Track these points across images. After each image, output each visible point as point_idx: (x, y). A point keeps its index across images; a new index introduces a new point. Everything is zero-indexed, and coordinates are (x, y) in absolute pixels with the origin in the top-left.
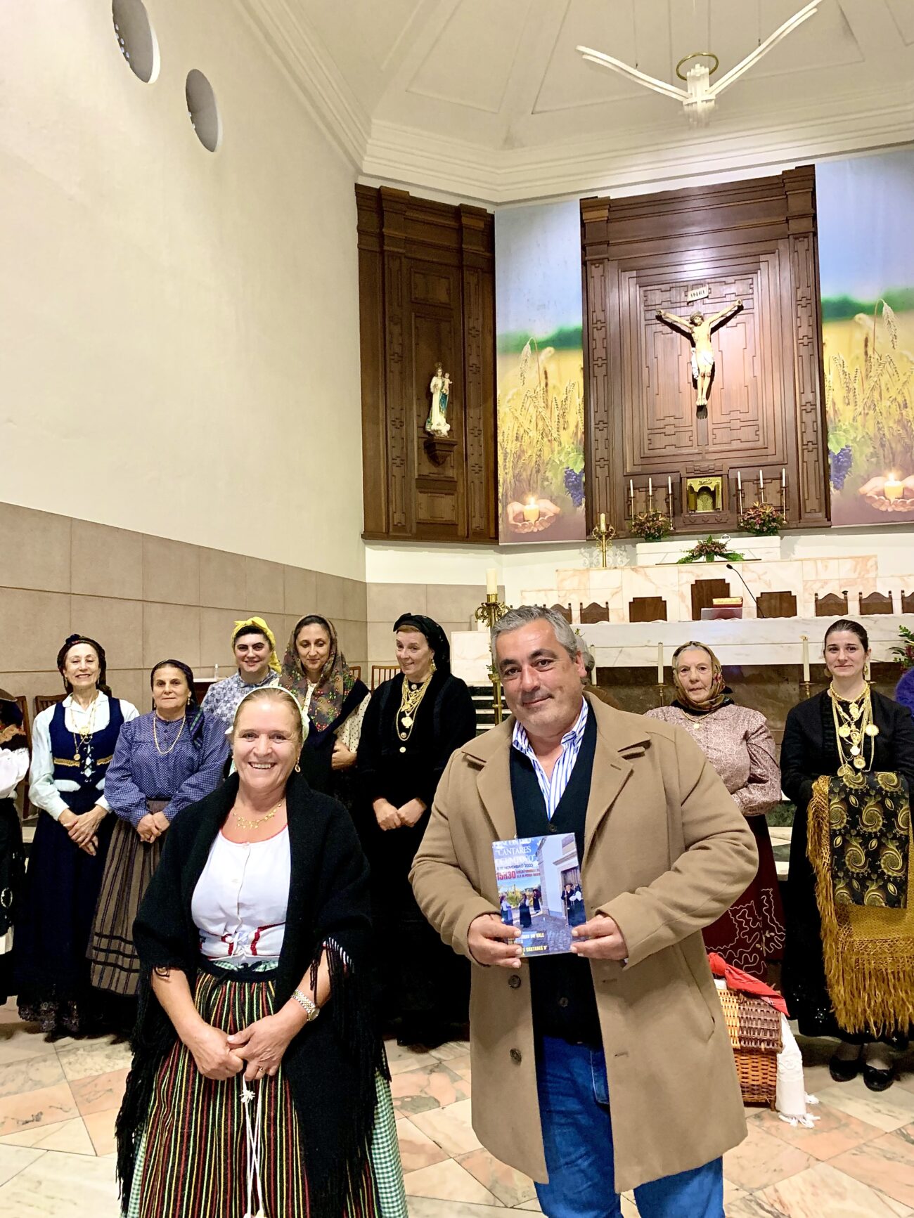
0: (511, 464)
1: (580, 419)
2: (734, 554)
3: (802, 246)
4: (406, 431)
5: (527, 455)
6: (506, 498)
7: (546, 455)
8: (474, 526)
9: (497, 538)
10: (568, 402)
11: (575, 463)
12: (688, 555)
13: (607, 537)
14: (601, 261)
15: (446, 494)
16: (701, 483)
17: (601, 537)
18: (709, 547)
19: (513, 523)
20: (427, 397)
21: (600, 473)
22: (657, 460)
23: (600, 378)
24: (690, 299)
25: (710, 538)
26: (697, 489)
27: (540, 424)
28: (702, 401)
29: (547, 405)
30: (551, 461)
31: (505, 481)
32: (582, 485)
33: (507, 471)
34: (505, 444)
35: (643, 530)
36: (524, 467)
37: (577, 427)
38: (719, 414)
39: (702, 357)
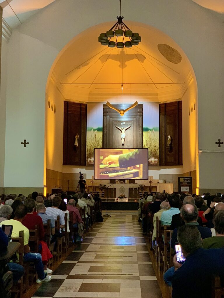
3: (141, 117)
6: (88, 157)
8: (81, 163)
9: (85, 165)
10: (100, 141)
14: (106, 116)
19: (89, 162)
24: (122, 124)
27: (94, 144)
28: (123, 143)
29: (96, 141)
31: (87, 154)
33: (88, 152)
36: (91, 152)
37: (101, 145)
39: (123, 135)
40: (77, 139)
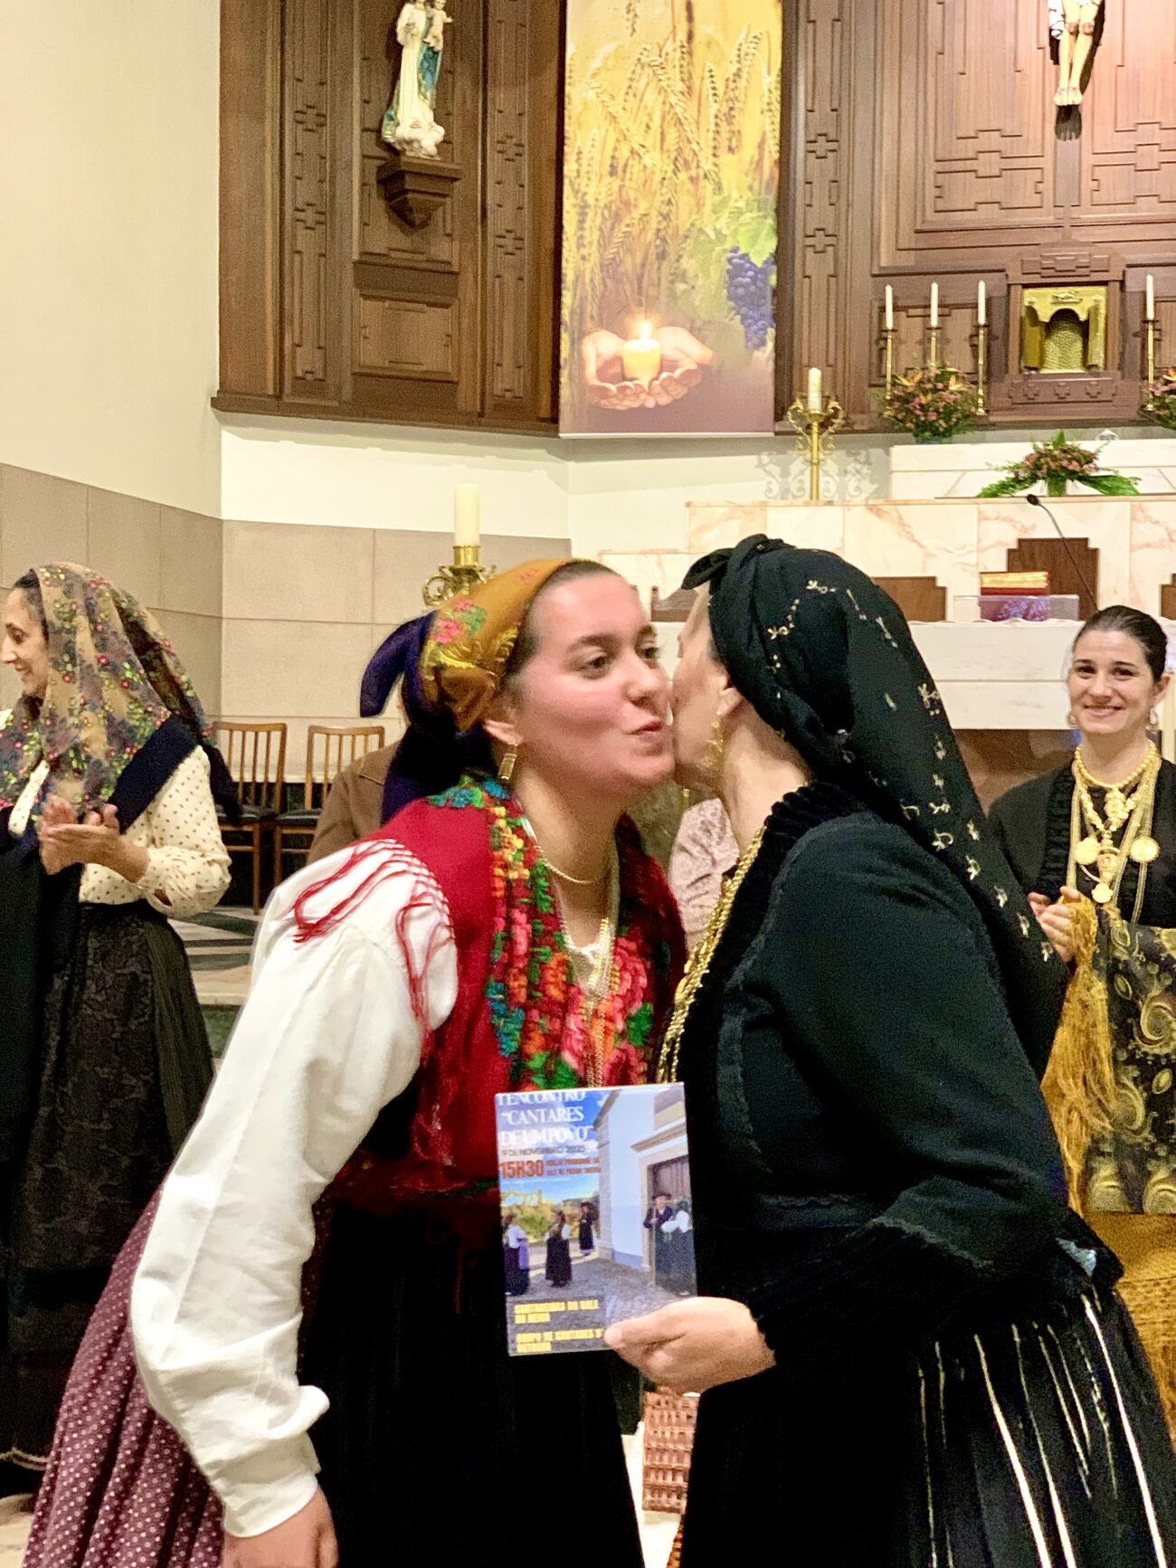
0: (596, 235)
1: (768, 128)
2: (1114, 478)
4: (333, 141)
5: (636, 215)
6: (581, 322)
7: (683, 218)
8: (499, 387)
9: (554, 420)
10: (742, 83)
11: (754, 239)
12: (1005, 476)
13: (824, 425)
15: (430, 304)
16: (1056, 300)
17: (809, 427)
18: (1054, 458)
19: (596, 382)
20: (388, 56)
21: (813, 266)
22: (952, 240)
23: (824, 28)
25: (1061, 437)
26: (1045, 315)
27: (672, 135)
28: (1070, 97)
29: (689, 88)
30: (695, 231)
31: (577, 277)
32: (769, 294)
33: (585, 251)
34: (585, 181)
35: (909, 412)
36: (627, 244)
37: (761, 146)
38: (1110, 128)
40: (431, 54)
